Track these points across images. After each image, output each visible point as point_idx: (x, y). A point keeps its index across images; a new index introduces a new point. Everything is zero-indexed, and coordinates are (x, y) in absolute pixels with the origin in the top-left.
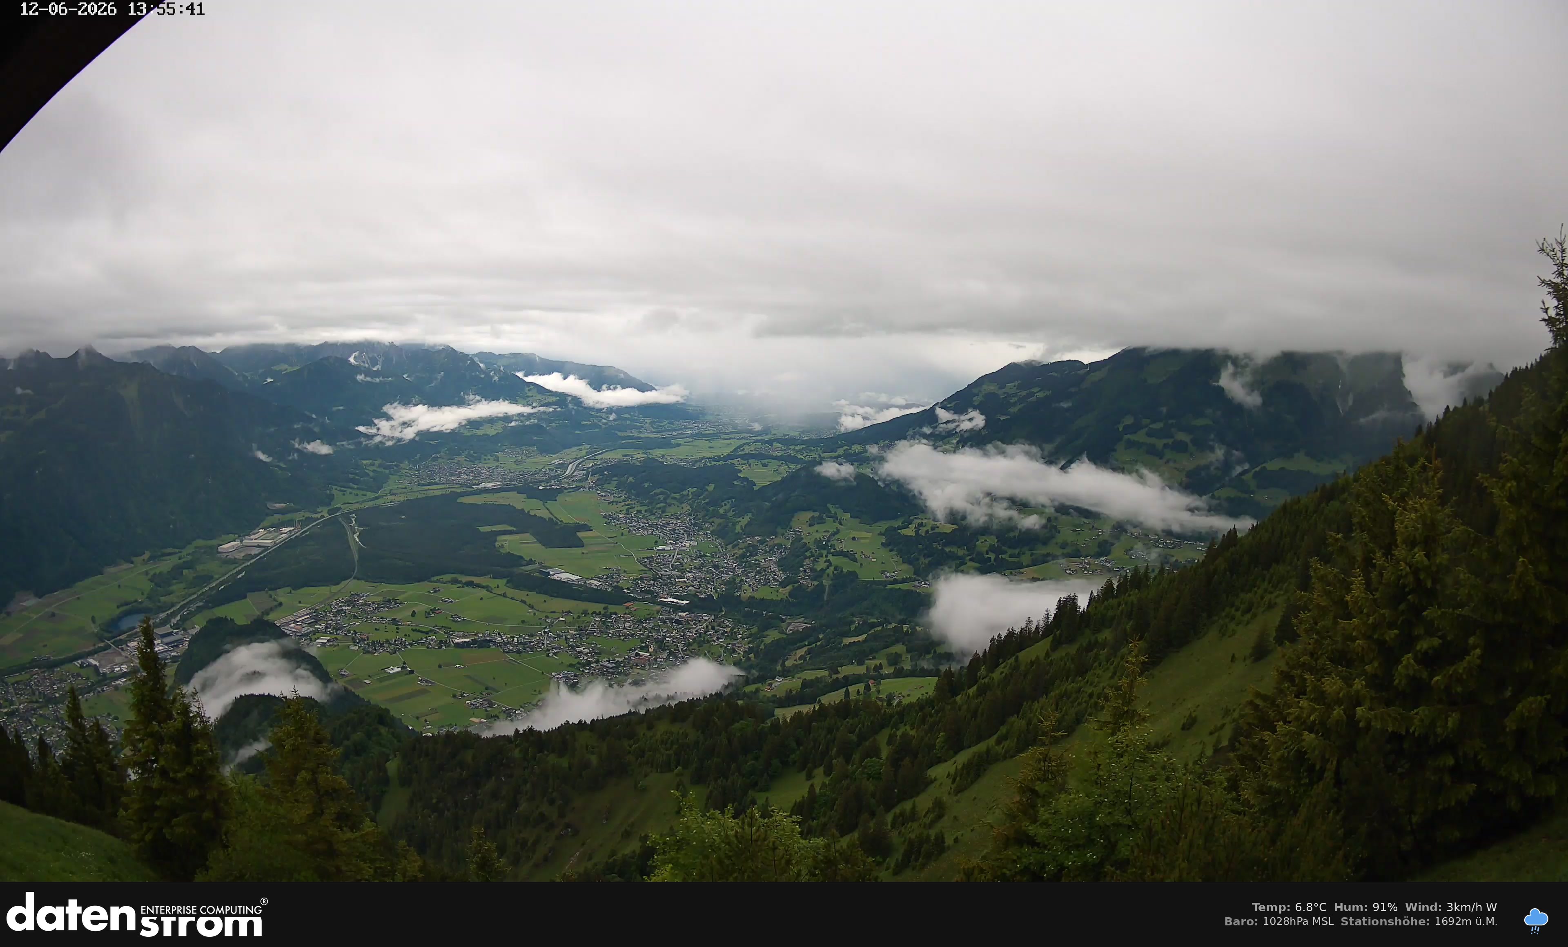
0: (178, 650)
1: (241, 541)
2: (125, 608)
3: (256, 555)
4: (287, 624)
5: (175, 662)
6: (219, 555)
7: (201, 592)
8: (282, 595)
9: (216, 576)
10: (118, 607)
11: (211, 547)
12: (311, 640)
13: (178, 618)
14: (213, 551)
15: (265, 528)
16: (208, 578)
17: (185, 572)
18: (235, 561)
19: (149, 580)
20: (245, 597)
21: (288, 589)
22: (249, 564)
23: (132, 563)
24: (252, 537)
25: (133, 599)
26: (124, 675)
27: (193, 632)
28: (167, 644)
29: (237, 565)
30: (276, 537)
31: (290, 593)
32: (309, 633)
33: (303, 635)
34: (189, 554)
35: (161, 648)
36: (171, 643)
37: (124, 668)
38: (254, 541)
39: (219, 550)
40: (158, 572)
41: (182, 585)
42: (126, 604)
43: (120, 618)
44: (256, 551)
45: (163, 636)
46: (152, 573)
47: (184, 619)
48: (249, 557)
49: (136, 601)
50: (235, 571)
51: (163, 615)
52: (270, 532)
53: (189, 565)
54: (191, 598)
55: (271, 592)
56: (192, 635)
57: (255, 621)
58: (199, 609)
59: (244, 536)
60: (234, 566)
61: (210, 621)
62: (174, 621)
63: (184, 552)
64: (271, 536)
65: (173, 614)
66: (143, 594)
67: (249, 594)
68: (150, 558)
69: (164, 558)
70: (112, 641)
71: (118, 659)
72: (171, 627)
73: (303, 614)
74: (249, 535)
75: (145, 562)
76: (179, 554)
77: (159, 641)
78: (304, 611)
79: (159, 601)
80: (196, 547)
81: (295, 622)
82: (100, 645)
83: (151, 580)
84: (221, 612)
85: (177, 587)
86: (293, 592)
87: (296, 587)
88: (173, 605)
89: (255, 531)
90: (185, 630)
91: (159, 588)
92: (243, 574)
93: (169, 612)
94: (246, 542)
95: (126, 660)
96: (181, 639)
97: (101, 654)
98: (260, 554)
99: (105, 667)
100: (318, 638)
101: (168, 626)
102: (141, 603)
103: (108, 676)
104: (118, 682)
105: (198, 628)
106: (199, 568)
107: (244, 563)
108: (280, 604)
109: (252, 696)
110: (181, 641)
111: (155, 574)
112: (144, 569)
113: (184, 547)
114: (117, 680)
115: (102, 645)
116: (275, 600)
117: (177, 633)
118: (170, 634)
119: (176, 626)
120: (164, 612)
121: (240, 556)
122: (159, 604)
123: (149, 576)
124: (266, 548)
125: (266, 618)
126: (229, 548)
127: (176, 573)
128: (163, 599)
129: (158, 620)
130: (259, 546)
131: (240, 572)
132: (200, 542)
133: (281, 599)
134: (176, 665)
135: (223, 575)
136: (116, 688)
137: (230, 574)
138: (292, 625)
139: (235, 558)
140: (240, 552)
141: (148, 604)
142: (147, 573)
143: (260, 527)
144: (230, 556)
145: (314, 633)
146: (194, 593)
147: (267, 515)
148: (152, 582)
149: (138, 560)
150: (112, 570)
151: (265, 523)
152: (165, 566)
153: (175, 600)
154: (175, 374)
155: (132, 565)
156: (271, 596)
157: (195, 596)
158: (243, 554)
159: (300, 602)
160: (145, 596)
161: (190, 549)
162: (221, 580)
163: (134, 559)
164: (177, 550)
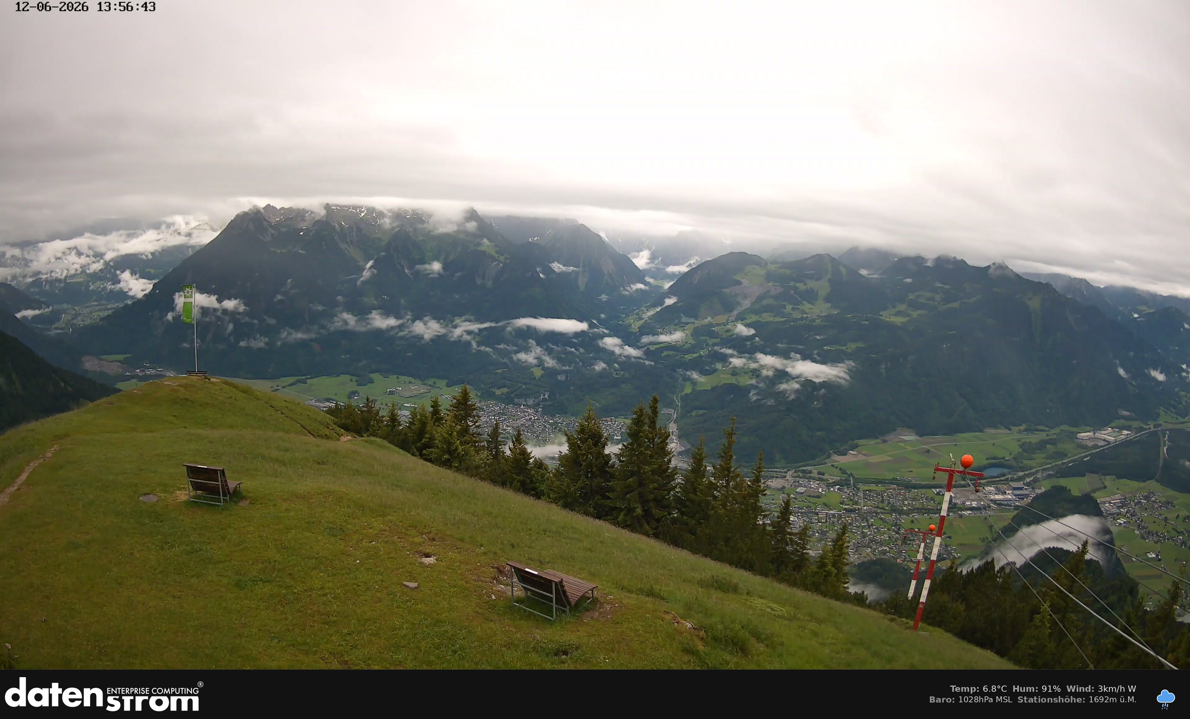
0: (1022, 502)
1: (1094, 434)
2: (993, 461)
3: (1101, 447)
4: (1104, 503)
5: (1016, 510)
6: (1076, 440)
7: (1055, 464)
8: (1108, 481)
9: (1069, 455)
10: (987, 459)
11: (1073, 433)
12: (1114, 519)
13: (1032, 478)
14: (1073, 436)
15: (1112, 428)
16: (1063, 455)
17: (1048, 446)
18: (1085, 447)
19: (1019, 445)
20: (1084, 476)
21: (1113, 477)
22: (1094, 451)
23: (1010, 430)
24: (1103, 432)
25: (1002, 456)
26: (972, 509)
27: (1039, 491)
28: (1016, 495)
29: (1085, 450)
30: (1117, 437)
31: (1114, 480)
32: (1115, 514)
33: (1110, 514)
34: (1055, 434)
35: (1010, 497)
36: (1021, 495)
37: (974, 504)
38: (1102, 435)
39: (1078, 436)
40: (1028, 441)
41: (1044, 455)
42: (995, 458)
43: (985, 467)
44: (1102, 443)
45: (1015, 489)
46: (1023, 441)
47: (1036, 480)
48: (1096, 447)
49: (1003, 458)
50: (1083, 455)
51: (1021, 474)
52: (1115, 432)
53: (1053, 442)
54: (1046, 467)
55: (1102, 477)
56: (1037, 493)
57: (1085, 495)
58: (1049, 476)
59: (1097, 430)
60: (1083, 451)
61: (1054, 487)
62: (1028, 480)
63: (1053, 431)
64: (1115, 434)
65: (1029, 475)
66: (1011, 454)
67: (1087, 474)
68: (1025, 430)
69: (1035, 432)
70: (973, 482)
71: (972, 497)
72: (1024, 483)
73: (1117, 498)
74: (1100, 430)
75: (1020, 432)
76: (1048, 432)
77: (1010, 492)
78: (1118, 496)
79: (1022, 463)
80: (1061, 430)
81: (1110, 503)
82: (960, 482)
83: (1021, 446)
84: (1063, 482)
85: (1039, 457)
86: (1116, 480)
87: (1119, 477)
88: (1031, 468)
89: (1105, 428)
90: (1033, 488)
91: (1025, 454)
92: (1088, 458)
93: (1026, 472)
94: (1098, 435)
95: (979, 498)
96: (1028, 495)
97: (958, 489)
98: (1104, 446)
99: (959, 498)
100: (1119, 519)
101: (1022, 482)
102: (1008, 460)
103: (957, 506)
104: (963, 512)
105: (1043, 490)
106: (1060, 446)
107: (1091, 450)
108: (1105, 487)
109: (1062, 549)
110: (1027, 496)
111: (1025, 443)
112: (1018, 436)
113: (1052, 428)
114: (964, 511)
115: (963, 483)
116: (1103, 483)
117: (1026, 489)
118: (1021, 489)
119: (1028, 484)
120: (1023, 471)
121: (1090, 444)
122: (1021, 465)
123: (1020, 443)
124: (1109, 443)
125: (1093, 495)
126: (1084, 436)
127: (1042, 445)
128: (1025, 462)
129: (1015, 476)
130: (1105, 440)
131: (1086, 456)
132: (1065, 427)
133: (1107, 483)
134: (1016, 512)
135: (1075, 456)
136: (961, 516)
137: (1079, 456)
138: (1107, 505)
139: (1087, 445)
140: (1092, 441)
141: (1014, 463)
142: (1019, 440)
143: (1110, 426)
144: (1084, 443)
145: (1118, 514)
146: (1050, 464)
147: (1117, 418)
148: (1021, 447)
149: (1015, 429)
150: (992, 431)
151: (1113, 424)
152: (1034, 438)
153: (1034, 465)
154: (1069, 297)
155: (1009, 432)
156: (1101, 479)
157: (1050, 466)
158: (1092, 443)
159: (1118, 489)
160: (1012, 456)
161: (1057, 430)
162: (1072, 459)
163: (1013, 428)
164: (1047, 429)
